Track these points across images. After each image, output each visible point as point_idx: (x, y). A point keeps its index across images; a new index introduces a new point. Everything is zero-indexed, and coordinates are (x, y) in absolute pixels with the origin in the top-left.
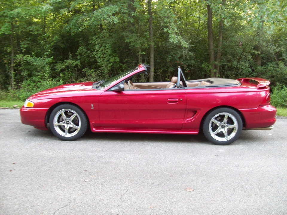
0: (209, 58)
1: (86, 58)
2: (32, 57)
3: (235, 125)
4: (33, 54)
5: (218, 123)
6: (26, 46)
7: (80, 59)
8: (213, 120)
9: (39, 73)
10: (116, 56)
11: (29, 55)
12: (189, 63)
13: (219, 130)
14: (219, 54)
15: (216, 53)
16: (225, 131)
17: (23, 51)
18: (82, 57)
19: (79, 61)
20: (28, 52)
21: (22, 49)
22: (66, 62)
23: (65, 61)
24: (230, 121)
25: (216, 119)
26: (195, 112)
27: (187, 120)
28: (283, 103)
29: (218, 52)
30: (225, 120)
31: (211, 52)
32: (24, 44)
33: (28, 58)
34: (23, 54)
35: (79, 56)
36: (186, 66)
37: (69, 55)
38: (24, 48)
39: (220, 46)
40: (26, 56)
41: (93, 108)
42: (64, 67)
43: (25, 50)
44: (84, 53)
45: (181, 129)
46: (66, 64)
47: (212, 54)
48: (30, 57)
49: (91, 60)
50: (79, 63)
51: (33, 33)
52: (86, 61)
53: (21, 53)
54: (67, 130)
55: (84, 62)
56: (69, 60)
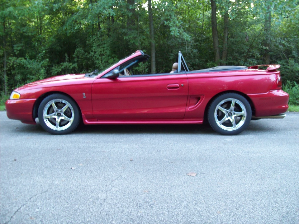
0: (214, 57)
1: (83, 61)
2: (26, 59)
3: (243, 112)
4: (27, 56)
5: (224, 111)
6: (19, 48)
7: (77, 61)
8: (218, 107)
9: (34, 77)
10: (115, 57)
11: (23, 58)
12: (193, 62)
13: (226, 118)
14: (225, 52)
15: (221, 52)
16: (232, 119)
17: (16, 54)
18: (80, 59)
19: (76, 64)
20: (22, 54)
21: (15, 51)
23: (61, 64)
24: (238, 108)
25: (222, 106)
26: (198, 99)
27: (190, 108)
28: (295, 101)
29: (224, 49)
30: (232, 107)
31: (216, 50)
32: (18, 47)
33: (22, 61)
34: (16, 57)
35: (76, 58)
36: (190, 65)
37: (66, 57)
38: (18, 50)
39: (225, 43)
40: (20, 58)
41: (84, 97)
42: (60, 70)
43: (18, 52)
44: (81, 55)
45: (184, 118)
46: (63, 67)
47: (218, 52)
49: (89, 62)
50: (77, 66)
51: (27, 35)
52: (83, 64)
53: (15, 55)
54: (58, 124)
56: (66, 63)
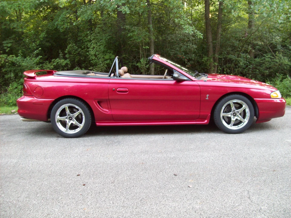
0: (208, 51)
1: (76, 57)
2: (17, 56)
4: (20, 53)
6: (9, 45)
7: (70, 57)
10: (110, 53)
11: (14, 55)
12: (190, 57)
14: (218, 47)
15: (214, 47)
17: (7, 51)
18: (71, 55)
19: (68, 60)
20: (11, 52)
21: (6, 48)
22: (54, 62)
23: (53, 60)
28: (289, 93)
29: (217, 44)
31: (210, 45)
32: (7, 43)
33: (12, 58)
34: (6, 54)
35: (68, 54)
36: (187, 60)
37: (60, 53)
38: (8, 47)
39: (218, 39)
40: (11, 56)
42: (52, 67)
43: (9, 49)
44: (73, 51)
46: (55, 64)
47: (211, 47)
48: (15, 57)
49: (82, 58)
50: (69, 62)
52: (76, 60)
55: (74, 60)
56: (58, 59)
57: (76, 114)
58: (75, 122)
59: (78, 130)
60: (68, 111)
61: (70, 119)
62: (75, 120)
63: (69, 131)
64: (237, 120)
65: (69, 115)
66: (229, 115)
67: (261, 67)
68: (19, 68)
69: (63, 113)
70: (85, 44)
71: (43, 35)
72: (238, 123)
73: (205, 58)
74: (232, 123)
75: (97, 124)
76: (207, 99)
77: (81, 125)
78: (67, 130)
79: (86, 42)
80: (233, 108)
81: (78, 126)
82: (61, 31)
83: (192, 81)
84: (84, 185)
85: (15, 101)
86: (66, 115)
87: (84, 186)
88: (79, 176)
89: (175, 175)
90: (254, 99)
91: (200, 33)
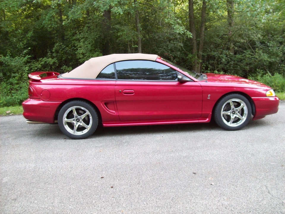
0: (192, 49)
1: (63, 56)
2: (5, 56)
4: (8, 53)
7: (56, 56)
11: (2, 55)
12: (175, 55)
14: (201, 44)
15: (198, 44)
18: (59, 54)
19: (55, 59)
22: (41, 61)
23: (40, 59)
31: (194, 42)
35: (55, 53)
36: (173, 58)
37: (48, 52)
39: (202, 37)
42: (40, 66)
44: (61, 50)
46: (43, 63)
47: (195, 44)
48: (3, 57)
49: (69, 57)
50: (57, 61)
55: (62, 59)
56: (45, 58)
57: (83, 116)
58: (82, 124)
59: (85, 131)
60: (75, 114)
61: (77, 120)
62: (82, 121)
63: (77, 132)
64: (236, 117)
65: (76, 117)
66: (229, 113)
67: (242, 63)
68: (7, 68)
69: (70, 116)
70: (72, 43)
71: (30, 34)
72: (237, 120)
73: (190, 56)
74: (232, 120)
75: (104, 125)
76: (209, 98)
77: (88, 126)
78: (74, 132)
79: (73, 40)
80: (232, 107)
81: (86, 127)
82: (49, 31)
83: (194, 81)
84: (112, 187)
85: (6, 101)
86: (73, 117)
87: (112, 189)
88: (103, 179)
89: (194, 173)
90: (252, 98)
91: (190, 33)
